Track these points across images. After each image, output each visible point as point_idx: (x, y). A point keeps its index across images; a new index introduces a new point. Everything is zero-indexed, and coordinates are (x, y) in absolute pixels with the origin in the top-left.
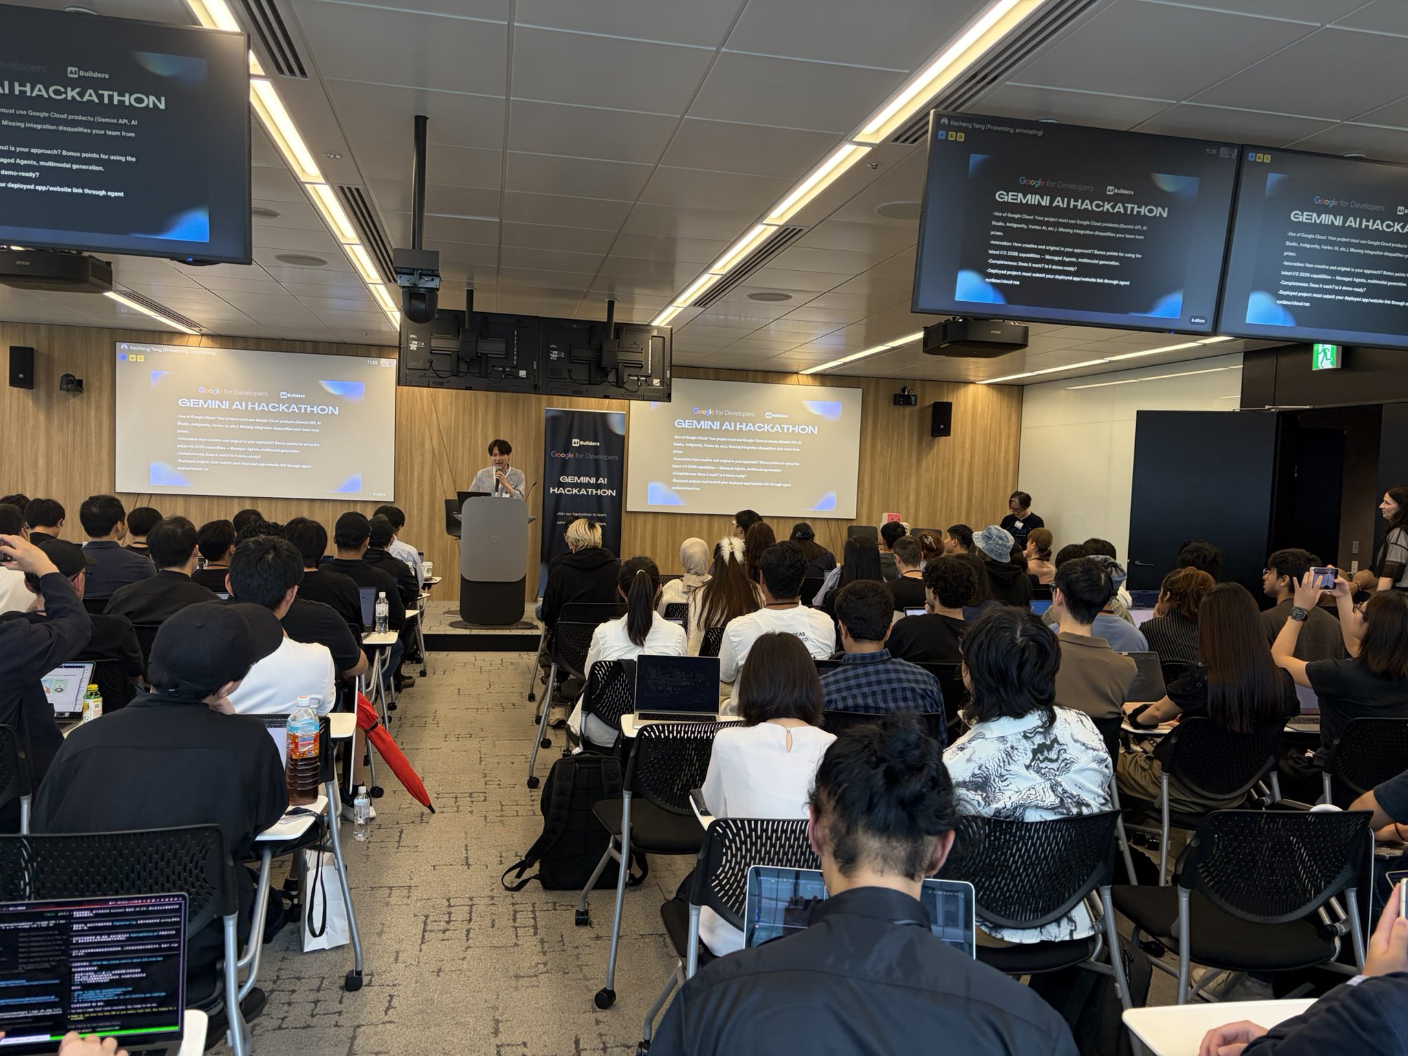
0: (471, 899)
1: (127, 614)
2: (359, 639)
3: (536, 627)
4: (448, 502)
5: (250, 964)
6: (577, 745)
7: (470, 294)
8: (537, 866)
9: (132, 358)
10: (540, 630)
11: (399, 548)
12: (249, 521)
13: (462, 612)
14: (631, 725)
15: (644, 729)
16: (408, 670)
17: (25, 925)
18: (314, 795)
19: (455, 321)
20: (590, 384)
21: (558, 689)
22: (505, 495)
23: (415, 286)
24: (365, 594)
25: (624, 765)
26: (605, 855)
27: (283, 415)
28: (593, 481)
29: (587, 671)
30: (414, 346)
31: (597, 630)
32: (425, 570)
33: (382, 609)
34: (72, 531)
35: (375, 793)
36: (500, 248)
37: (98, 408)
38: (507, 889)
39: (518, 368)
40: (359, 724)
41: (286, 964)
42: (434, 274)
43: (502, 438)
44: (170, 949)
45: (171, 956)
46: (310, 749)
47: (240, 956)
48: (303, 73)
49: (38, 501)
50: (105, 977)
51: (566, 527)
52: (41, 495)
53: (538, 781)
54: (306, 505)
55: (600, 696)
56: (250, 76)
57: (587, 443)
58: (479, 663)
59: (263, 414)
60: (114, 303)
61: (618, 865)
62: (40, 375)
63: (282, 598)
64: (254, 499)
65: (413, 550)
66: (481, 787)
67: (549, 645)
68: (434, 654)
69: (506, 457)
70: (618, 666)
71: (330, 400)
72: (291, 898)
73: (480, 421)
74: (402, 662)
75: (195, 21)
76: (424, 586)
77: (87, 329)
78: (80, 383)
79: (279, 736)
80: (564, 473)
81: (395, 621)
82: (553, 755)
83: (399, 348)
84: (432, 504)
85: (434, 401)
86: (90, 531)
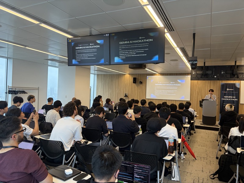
0: (203, 179)
1: (146, 118)
2: (182, 126)
3: (219, 126)
4: (200, 101)
5: (162, 180)
6: (227, 152)
7: (205, 63)
8: (217, 175)
9: (149, 78)
10: (219, 127)
11: (191, 109)
12: (165, 104)
13: (203, 122)
14: (239, 150)
15: (242, 152)
16: (192, 132)
17: (128, 165)
18: (173, 153)
19: (201, 68)
20: (231, 78)
21: (223, 140)
22: (212, 100)
23: (193, 63)
24: (184, 117)
25: (237, 158)
26: (233, 177)
27: (171, 86)
28: (232, 97)
29: (229, 137)
30: (194, 73)
31: (231, 129)
32: (195, 114)
33: (187, 120)
34: (140, 105)
35: (185, 154)
36: (210, 54)
37: (144, 86)
38: (211, 178)
39: (214, 76)
40: (182, 141)
41: (168, 181)
42: (196, 61)
43: (211, 89)
44: (148, 175)
45: (148, 176)
46: (172, 145)
47: (160, 178)
48: (174, 30)
49: (136, 100)
50: (138, 177)
51: (225, 106)
52: (136, 99)
53: (218, 158)
54: (175, 101)
55: (232, 143)
56: (165, 33)
57: (231, 90)
58: (206, 132)
59: (168, 86)
60: (147, 70)
61: (236, 180)
62: (137, 82)
63: (168, 117)
64: (166, 100)
65: (193, 110)
66: (206, 157)
67: (221, 130)
68: (197, 129)
69: (212, 92)
70: (236, 137)
71: (179, 83)
72: (170, 170)
73: (207, 86)
74: (191, 130)
75: (157, 26)
76: (195, 117)
77: (143, 74)
78: (142, 82)
79: (167, 141)
80: (225, 95)
81: (189, 123)
82: (222, 153)
83: (191, 74)
84: (197, 101)
85: (198, 83)
86: (142, 105)
